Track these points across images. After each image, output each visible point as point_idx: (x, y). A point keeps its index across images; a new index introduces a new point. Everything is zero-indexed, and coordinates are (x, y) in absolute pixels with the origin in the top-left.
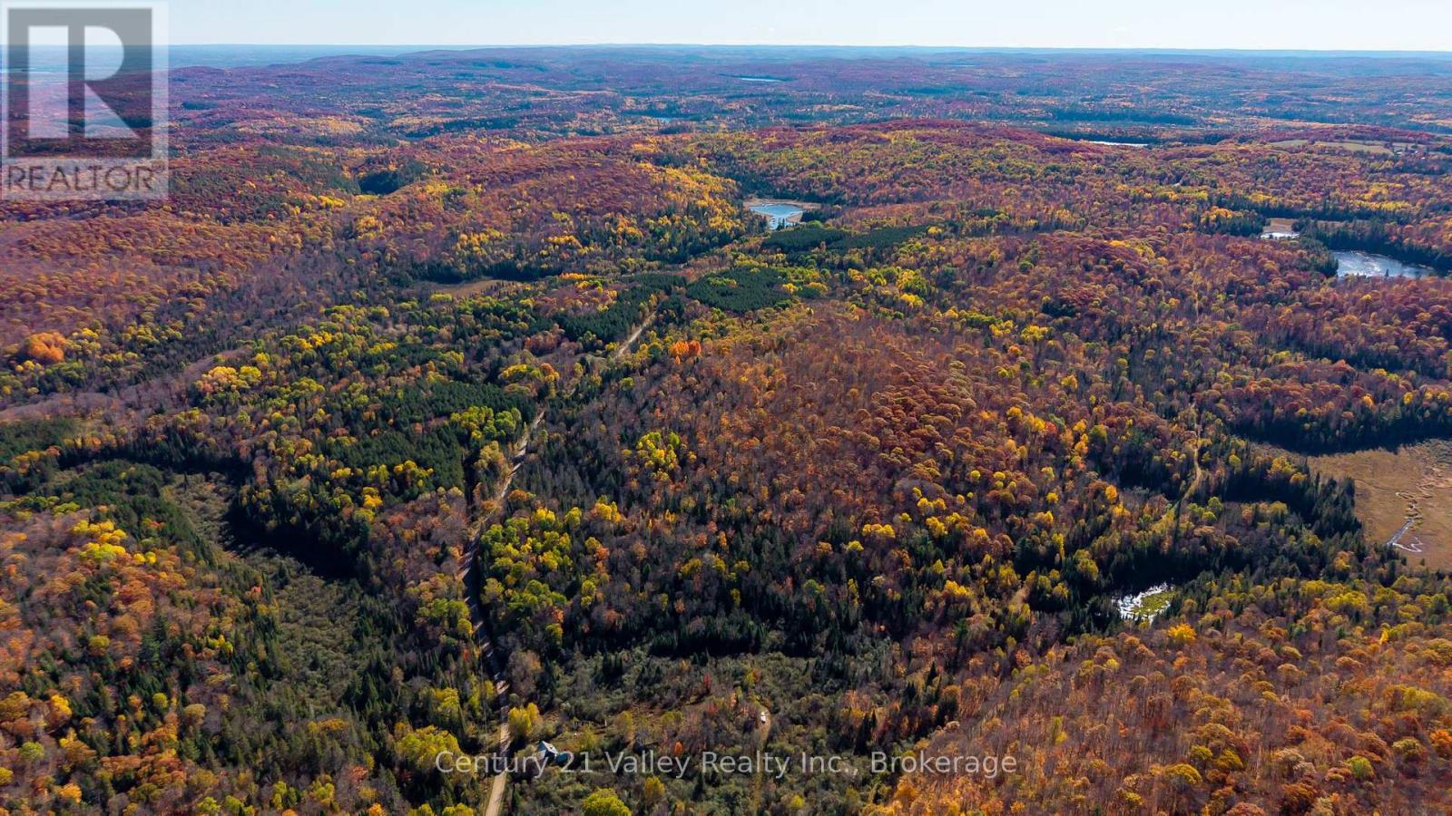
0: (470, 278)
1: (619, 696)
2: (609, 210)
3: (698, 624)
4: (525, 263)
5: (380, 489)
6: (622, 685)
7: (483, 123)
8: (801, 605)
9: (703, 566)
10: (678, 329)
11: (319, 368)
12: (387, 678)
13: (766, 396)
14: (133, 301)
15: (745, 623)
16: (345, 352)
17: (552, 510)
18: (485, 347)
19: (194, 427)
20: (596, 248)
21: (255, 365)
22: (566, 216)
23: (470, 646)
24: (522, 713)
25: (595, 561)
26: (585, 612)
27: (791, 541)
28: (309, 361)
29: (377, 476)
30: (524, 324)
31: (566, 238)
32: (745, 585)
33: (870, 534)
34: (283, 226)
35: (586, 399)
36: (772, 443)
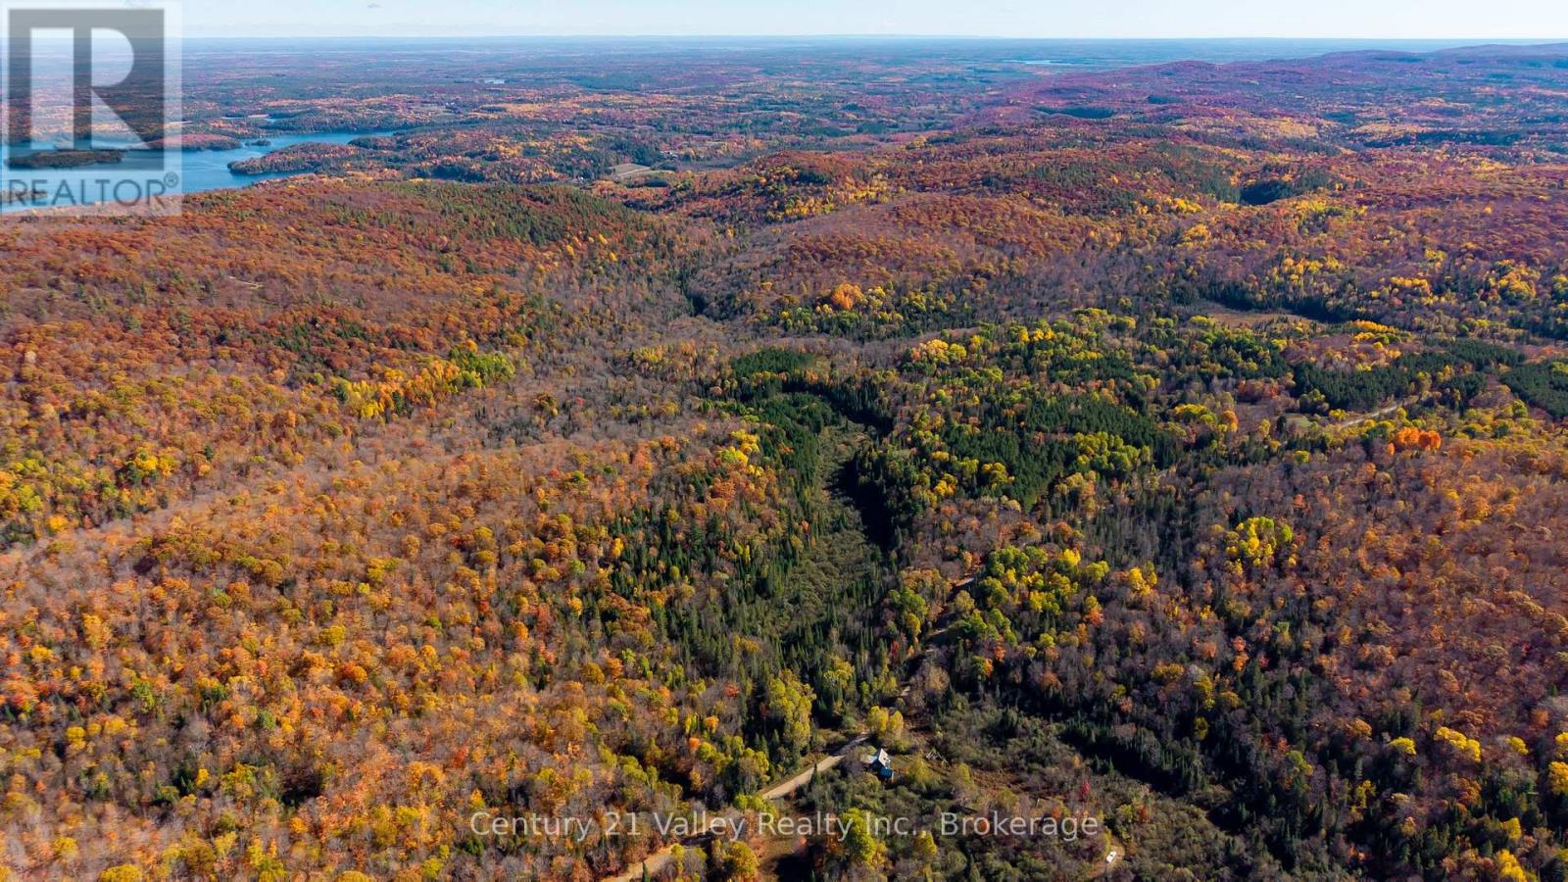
0: (1263, 308)
1: (994, 755)
2: (1509, 255)
3: (1124, 732)
4: (1341, 301)
5: (960, 481)
6: (1004, 747)
7: (1472, 137)
8: (1274, 775)
9: (1185, 678)
10: (1443, 416)
11: (1017, 361)
12: (826, 634)
13: (1462, 524)
14: (931, 271)
15: (1188, 760)
16: (1051, 352)
17: (1085, 556)
18: (1189, 380)
19: (883, 385)
20: (1449, 299)
21: (967, 345)
22: (1441, 255)
23: (910, 642)
24: (881, 714)
25: (1081, 622)
26: (1028, 662)
27: (1326, 700)
28: (1014, 352)
29: (964, 467)
30: (1254, 366)
31: (1417, 282)
32: (1222, 720)
33: (1442, 741)
34: (1115, 224)
35: (1245, 463)
36: (1415, 582)
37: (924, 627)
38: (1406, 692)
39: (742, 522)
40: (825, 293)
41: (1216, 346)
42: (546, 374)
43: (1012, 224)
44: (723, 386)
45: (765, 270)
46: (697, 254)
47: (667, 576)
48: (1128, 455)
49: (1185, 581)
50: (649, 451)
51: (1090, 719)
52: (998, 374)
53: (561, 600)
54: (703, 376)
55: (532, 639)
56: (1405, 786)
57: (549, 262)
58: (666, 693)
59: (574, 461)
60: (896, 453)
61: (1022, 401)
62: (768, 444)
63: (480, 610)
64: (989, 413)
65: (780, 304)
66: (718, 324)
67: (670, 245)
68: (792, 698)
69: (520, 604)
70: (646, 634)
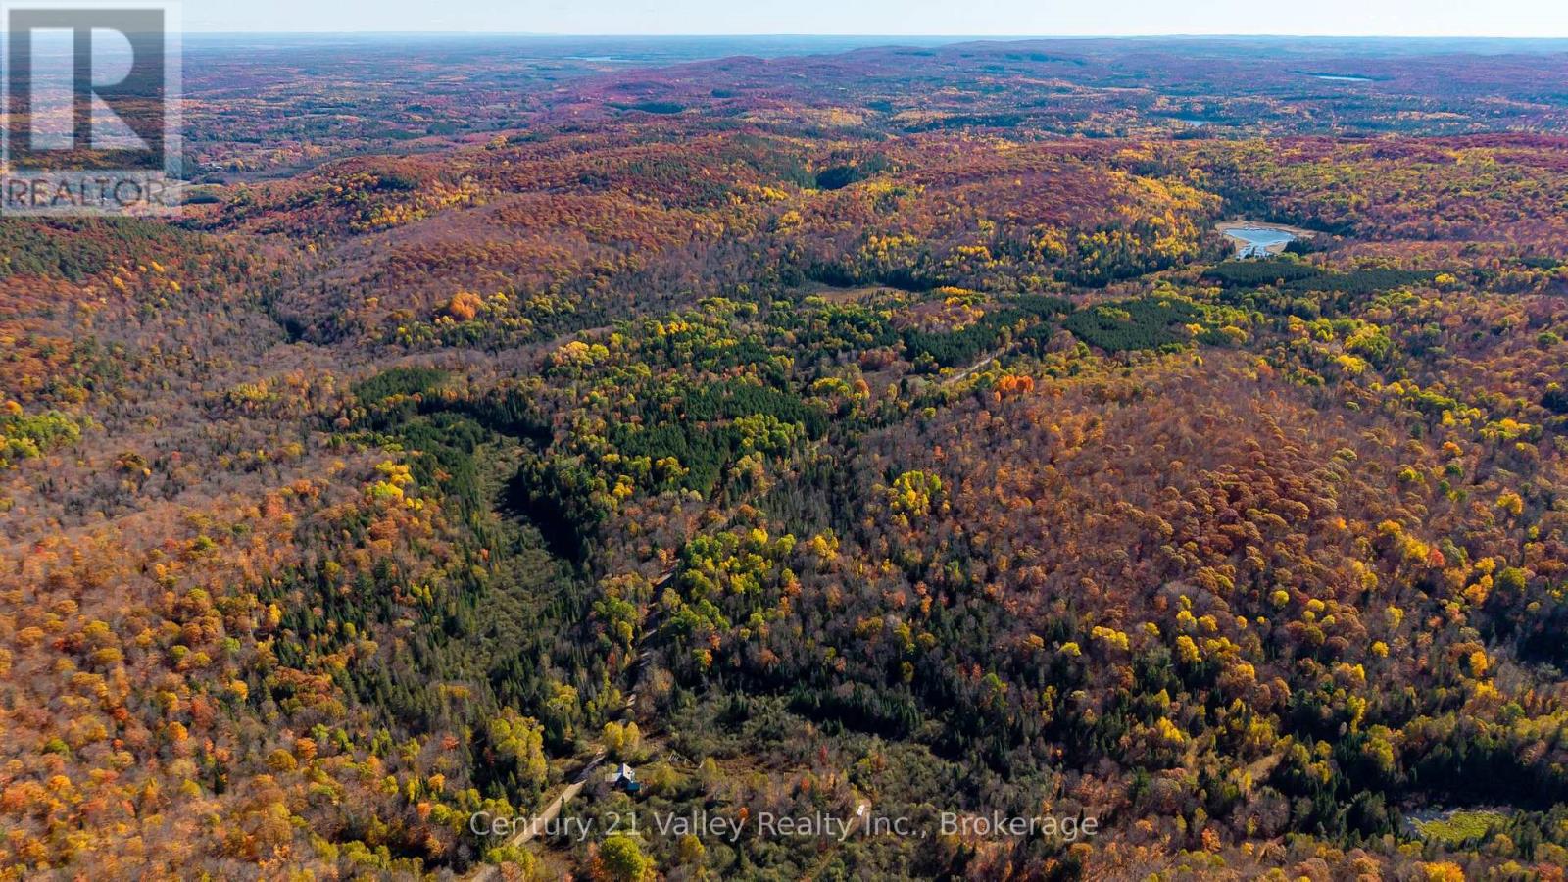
0: (861, 283)
1: (732, 742)
2: (1042, 220)
3: (845, 690)
4: (923, 272)
5: (637, 480)
6: (740, 732)
7: (985, 120)
8: (976, 699)
9: (885, 628)
10: (1027, 362)
11: (660, 355)
12: (536, 662)
13: (1068, 452)
14: (551, 273)
15: (904, 702)
16: (690, 343)
17: (770, 532)
18: (819, 356)
19: (531, 394)
20: (1005, 262)
21: (608, 344)
22: (991, 224)
23: (626, 651)
24: (615, 729)
25: (782, 595)
26: (743, 645)
27: (1002, 624)
28: (655, 347)
29: (638, 466)
30: (869, 336)
31: (979, 249)
32: (923, 660)
33: (1098, 639)
34: (715, 214)
35: (883, 425)
36: (1045, 508)
37: (636, 633)
38: (1062, 603)
39: (414, 562)
40: (442, 303)
41: (833, 322)
42: (122, 429)
43: (619, 220)
44: (349, 416)
45: (366, 285)
46: (277, 275)
47: (341, 636)
48: (786, 432)
49: (863, 541)
50: (282, 501)
51: (810, 685)
52: (646, 371)
53: (218, 688)
54: (323, 408)
55: (192, 739)
56: (1078, 684)
57: (94, 300)
58: (376, 762)
59: (192, 526)
60: (565, 462)
61: (677, 394)
62: (422, 472)
63: (116, 719)
64: (648, 409)
65: (392, 320)
66: (324, 349)
67: (244, 267)
68: (519, 735)
69: (165, 701)
70: (335, 703)
